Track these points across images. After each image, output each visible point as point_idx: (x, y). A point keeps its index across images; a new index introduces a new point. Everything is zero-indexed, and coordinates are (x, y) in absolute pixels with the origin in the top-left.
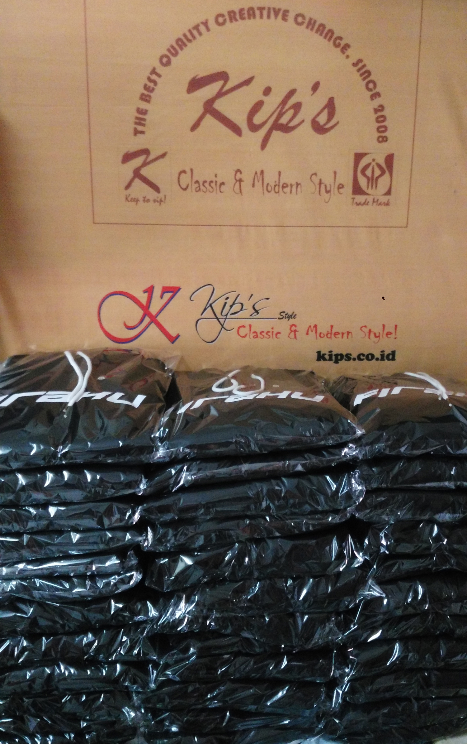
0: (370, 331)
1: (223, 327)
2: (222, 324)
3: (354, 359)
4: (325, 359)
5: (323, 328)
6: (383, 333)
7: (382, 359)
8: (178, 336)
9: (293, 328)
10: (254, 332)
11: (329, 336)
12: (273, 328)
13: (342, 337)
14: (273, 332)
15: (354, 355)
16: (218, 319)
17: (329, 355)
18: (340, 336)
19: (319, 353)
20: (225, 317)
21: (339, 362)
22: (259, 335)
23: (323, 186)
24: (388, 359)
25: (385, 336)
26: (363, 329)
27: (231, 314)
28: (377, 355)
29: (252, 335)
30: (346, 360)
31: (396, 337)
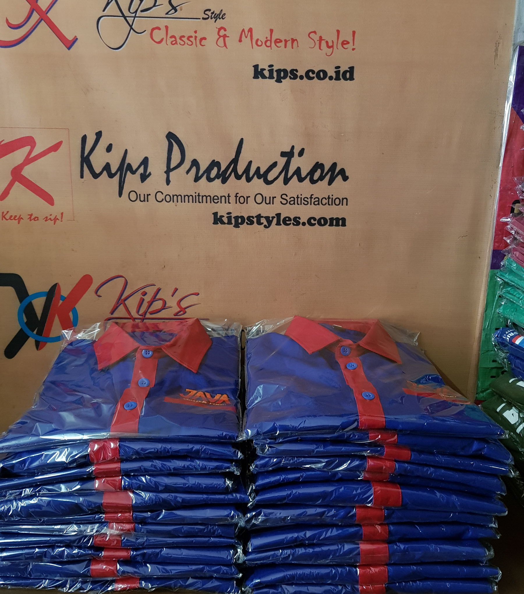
0: (321, 39)
1: (131, 28)
2: (131, 24)
3: (301, 78)
4: (264, 77)
5: (260, 34)
6: (337, 43)
7: (338, 78)
8: (75, 40)
9: (222, 33)
10: (171, 37)
11: (268, 44)
12: (196, 32)
13: (285, 47)
14: (196, 37)
15: (301, 72)
16: (125, 18)
17: (268, 70)
18: (282, 44)
19: (256, 67)
20: (134, 15)
21: (282, 80)
22: (179, 41)
24: (345, 79)
25: (340, 46)
26: (310, 35)
27: (142, 11)
28: (331, 72)
29: (170, 40)
30: (291, 78)
31: (354, 47)
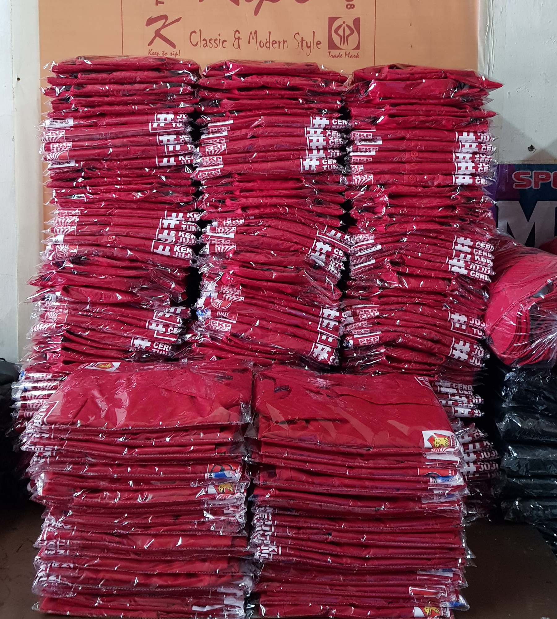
23: (304, 43)
